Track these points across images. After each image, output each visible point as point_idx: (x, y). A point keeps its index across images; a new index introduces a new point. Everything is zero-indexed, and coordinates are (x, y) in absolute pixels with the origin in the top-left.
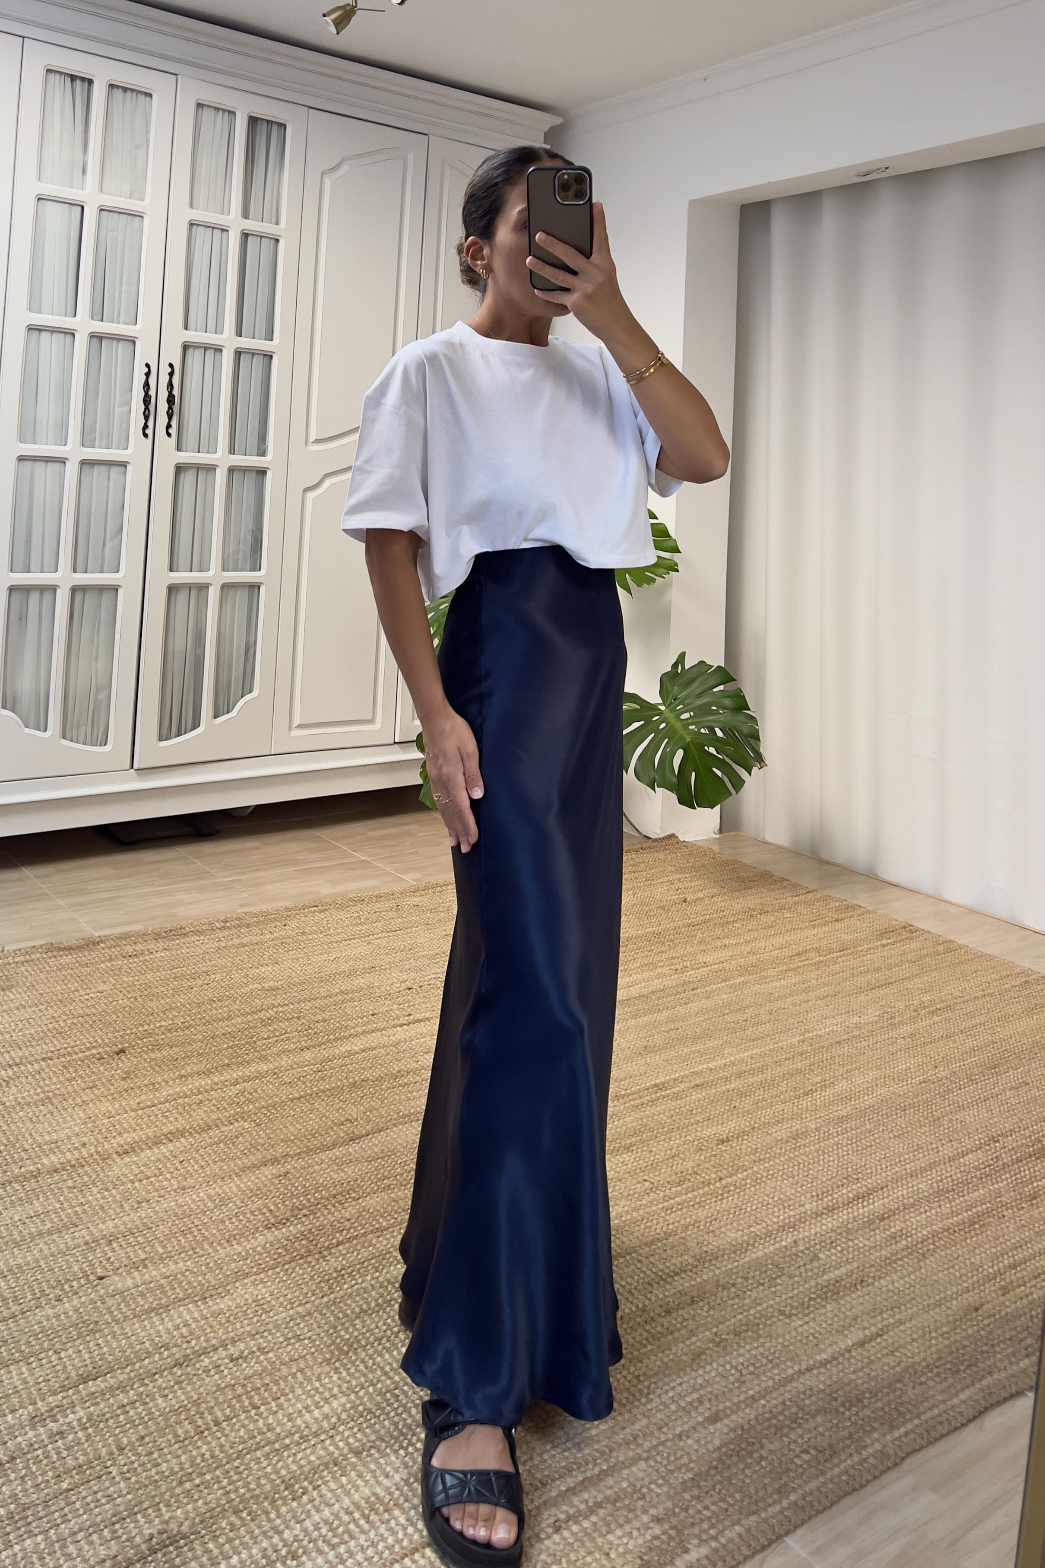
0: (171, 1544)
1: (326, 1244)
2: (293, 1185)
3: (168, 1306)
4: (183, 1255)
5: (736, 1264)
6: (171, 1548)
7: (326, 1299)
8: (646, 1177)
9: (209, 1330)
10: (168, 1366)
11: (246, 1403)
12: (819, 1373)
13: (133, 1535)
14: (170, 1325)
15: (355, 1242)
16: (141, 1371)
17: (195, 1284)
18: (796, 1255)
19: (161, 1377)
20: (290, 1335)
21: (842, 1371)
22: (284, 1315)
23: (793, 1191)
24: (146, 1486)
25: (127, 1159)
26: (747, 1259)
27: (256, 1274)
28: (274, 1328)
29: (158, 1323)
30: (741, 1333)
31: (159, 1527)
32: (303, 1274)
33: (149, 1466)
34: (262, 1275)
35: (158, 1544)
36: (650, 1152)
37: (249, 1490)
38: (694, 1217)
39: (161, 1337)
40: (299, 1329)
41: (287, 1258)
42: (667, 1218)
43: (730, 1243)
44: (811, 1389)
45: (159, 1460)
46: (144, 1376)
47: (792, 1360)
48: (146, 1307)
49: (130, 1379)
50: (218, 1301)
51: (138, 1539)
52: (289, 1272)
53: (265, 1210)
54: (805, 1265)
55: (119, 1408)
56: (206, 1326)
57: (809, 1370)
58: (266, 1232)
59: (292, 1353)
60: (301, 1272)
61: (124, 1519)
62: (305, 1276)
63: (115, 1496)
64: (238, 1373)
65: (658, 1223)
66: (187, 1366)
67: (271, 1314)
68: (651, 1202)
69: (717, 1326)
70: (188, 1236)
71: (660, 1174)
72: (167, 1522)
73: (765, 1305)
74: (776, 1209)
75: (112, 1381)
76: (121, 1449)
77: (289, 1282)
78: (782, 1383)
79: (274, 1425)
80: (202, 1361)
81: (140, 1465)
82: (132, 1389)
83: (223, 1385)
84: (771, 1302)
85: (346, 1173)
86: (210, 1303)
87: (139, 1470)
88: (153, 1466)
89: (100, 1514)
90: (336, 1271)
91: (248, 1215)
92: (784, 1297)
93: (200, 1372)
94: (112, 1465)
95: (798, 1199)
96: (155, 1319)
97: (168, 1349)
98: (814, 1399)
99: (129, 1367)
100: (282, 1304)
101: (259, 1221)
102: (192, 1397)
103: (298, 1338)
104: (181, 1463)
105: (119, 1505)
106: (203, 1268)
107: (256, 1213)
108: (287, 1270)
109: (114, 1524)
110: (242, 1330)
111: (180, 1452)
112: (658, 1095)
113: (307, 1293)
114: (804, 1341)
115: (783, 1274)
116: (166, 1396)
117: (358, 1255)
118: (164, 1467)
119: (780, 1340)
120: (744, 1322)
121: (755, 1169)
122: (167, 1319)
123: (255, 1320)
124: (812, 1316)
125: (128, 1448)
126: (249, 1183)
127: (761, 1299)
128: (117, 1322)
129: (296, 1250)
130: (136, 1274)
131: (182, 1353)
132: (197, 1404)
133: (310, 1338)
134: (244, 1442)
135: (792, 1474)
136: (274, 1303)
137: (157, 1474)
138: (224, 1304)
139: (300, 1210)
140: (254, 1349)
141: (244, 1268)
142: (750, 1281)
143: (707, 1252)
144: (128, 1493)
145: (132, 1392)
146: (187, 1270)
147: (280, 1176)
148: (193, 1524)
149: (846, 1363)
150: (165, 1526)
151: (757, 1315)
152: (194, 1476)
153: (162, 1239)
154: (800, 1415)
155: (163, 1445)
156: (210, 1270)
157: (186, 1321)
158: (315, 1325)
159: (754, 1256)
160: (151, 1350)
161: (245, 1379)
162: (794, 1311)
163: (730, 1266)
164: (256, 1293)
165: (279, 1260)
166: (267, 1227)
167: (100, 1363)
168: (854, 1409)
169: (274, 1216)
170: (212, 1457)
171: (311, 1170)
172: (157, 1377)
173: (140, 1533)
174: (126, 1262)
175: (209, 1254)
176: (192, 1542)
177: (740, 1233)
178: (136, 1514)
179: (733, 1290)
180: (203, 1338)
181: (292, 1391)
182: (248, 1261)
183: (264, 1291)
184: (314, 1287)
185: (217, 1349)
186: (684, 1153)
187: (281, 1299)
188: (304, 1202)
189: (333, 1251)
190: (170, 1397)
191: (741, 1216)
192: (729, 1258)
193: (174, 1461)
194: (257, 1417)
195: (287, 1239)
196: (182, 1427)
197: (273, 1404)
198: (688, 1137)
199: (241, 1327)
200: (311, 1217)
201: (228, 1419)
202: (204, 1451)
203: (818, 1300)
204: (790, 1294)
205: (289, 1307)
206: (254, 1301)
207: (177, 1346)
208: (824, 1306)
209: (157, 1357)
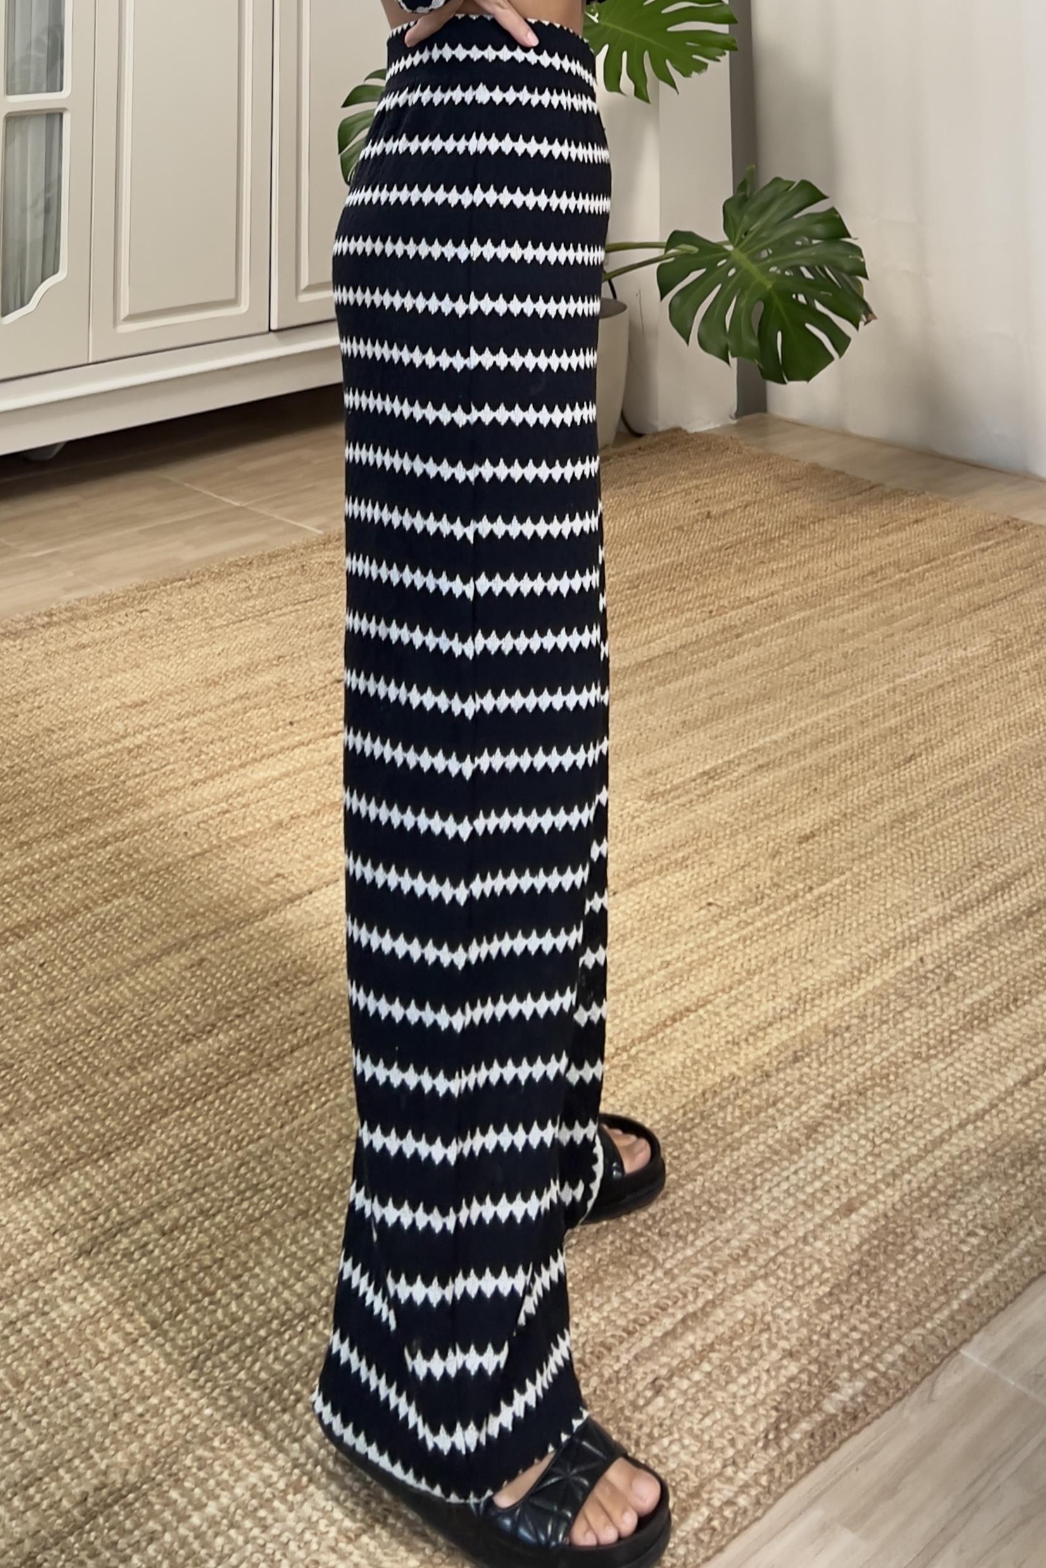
1: (276, 1052)
2: (213, 976)
3: (55, 1173)
5: (847, 1000)
6: (116, 1508)
7: (287, 1129)
8: (711, 900)
9: (121, 1198)
10: (71, 1258)
11: (194, 1290)
12: (976, 1128)
13: (57, 1498)
14: (62, 1200)
15: (316, 1043)
16: (30, 1270)
18: (925, 977)
19: (62, 1273)
20: (243, 1186)
21: (1006, 1121)
22: (229, 1159)
23: (909, 893)
24: (65, 1429)
26: (862, 991)
27: (178, 1109)
28: (217, 1179)
29: (44, 1200)
30: (866, 1090)
31: (94, 1481)
32: (248, 1098)
33: (65, 1400)
34: (188, 1110)
35: (96, 1505)
36: (711, 864)
38: (783, 945)
39: (52, 1218)
40: (255, 1175)
41: (220, 1080)
43: (836, 974)
44: (968, 1150)
45: (79, 1390)
46: (36, 1276)
47: (938, 1116)
49: (16, 1283)
50: (129, 1154)
52: (228, 1097)
53: (177, 1017)
54: (938, 988)
56: (116, 1193)
57: (962, 1126)
58: (183, 1047)
59: (250, 1211)
60: (245, 1096)
61: (40, 1479)
62: (251, 1101)
63: (22, 1449)
64: (175, 1251)
65: (736, 959)
66: (98, 1253)
67: (211, 1161)
69: (831, 1086)
72: (105, 1473)
73: (893, 1049)
74: (890, 920)
76: (18, 1383)
77: (229, 1112)
78: (929, 1148)
79: (240, 1313)
80: (119, 1242)
81: (51, 1401)
82: (20, 1296)
83: (156, 1270)
84: (901, 1044)
85: (288, 949)
86: (118, 1160)
87: (51, 1407)
88: (70, 1399)
90: (295, 1086)
91: (155, 1027)
92: (916, 1035)
93: (118, 1257)
94: (9, 1408)
95: (917, 903)
96: (39, 1194)
97: (65, 1234)
98: (974, 1162)
100: (223, 1145)
101: (172, 1034)
102: (111, 1295)
103: (256, 1189)
104: (111, 1388)
105: (29, 1462)
106: (99, 1111)
107: (166, 1023)
108: (225, 1095)
109: (26, 1488)
110: (171, 1190)
111: (107, 1374)
112: (710, 786)
113: (258, 1124)
114: (951, 1089)
115: (911, 1005)
116: (74, 1299)
117: (323, 1060)
118: (87, 1398)
119: (920, 1092)
120: (868, 1075)
121: (855, 869)
122: (56, 1192)
123: (188, 1172)
124: (956, 1054)
125: (29, 1380)
126: (149, 982)
127: (886, 1042)
129: (232, 1066)
131: (88, 1236)
132: (120, 1303)
133: (272, 1186)
134: (199, 1345)
135: (959, 1266)
136: (211, 1144)
137: (78, 1408)
138: (139, 1157)
139: (229, 1009)
140: (194, 1213)
141: (160, 1102)
142: (870, 1020)
143: (806, 989)
144: (40, 1442)
145: (21, 1302)
146: (75, 1118)
147: (193, 966)
148: (143, 1468)
149: (1010, 1111)
150: (102, 1479)
151: (885, 1063)
152: (133, 1402)
154: (959, 1187)
155: (80, 1368)
156: (110, 1113)
157: (86, 1190)
158: (277, 1167)
159: (870, 987)
160: (40, 1238)
161: (187, 1257)
162: (932, 1052)
163: (839, 1005)
164: (184, 1134)
165: (210, 1084)
166: (185, 1041)
168: (1027, 1170)
169: (193, 1023)
170: (156, 1372)
171: (237, 952)
172: (55, 1274)
173: (68, 1494)
176: (145, 1494)
177: (847, 958)
178: (56, 1469)
179: (847, 1035)
180: (114, 1211)
182: (166, 1092)
183: (194, 1130)
184: (267, 1115)
185: (138, 1222)
186: (756, 860)
187: (222, 1138)
188: (234, 998)
189: (287, 1059)
190: (80, 1299)
191: (846, 936)
192: (837, 993)
193: (100, 1387)
194: (212, 1307)
195: (218, 1052)
196: (104, 1339)
197: (234, 1285)
198: (760, 839)
199: (170, 1185)
200: (248, 1017)
201: (170, 1316)
202: (142, 1366)
203: (962, 1033)
204: (924, 1030)
205: (235, 1147)
206: (182, 1147)
207: (77, 1226)
208: (971, 1040)
209: (50, 1248)
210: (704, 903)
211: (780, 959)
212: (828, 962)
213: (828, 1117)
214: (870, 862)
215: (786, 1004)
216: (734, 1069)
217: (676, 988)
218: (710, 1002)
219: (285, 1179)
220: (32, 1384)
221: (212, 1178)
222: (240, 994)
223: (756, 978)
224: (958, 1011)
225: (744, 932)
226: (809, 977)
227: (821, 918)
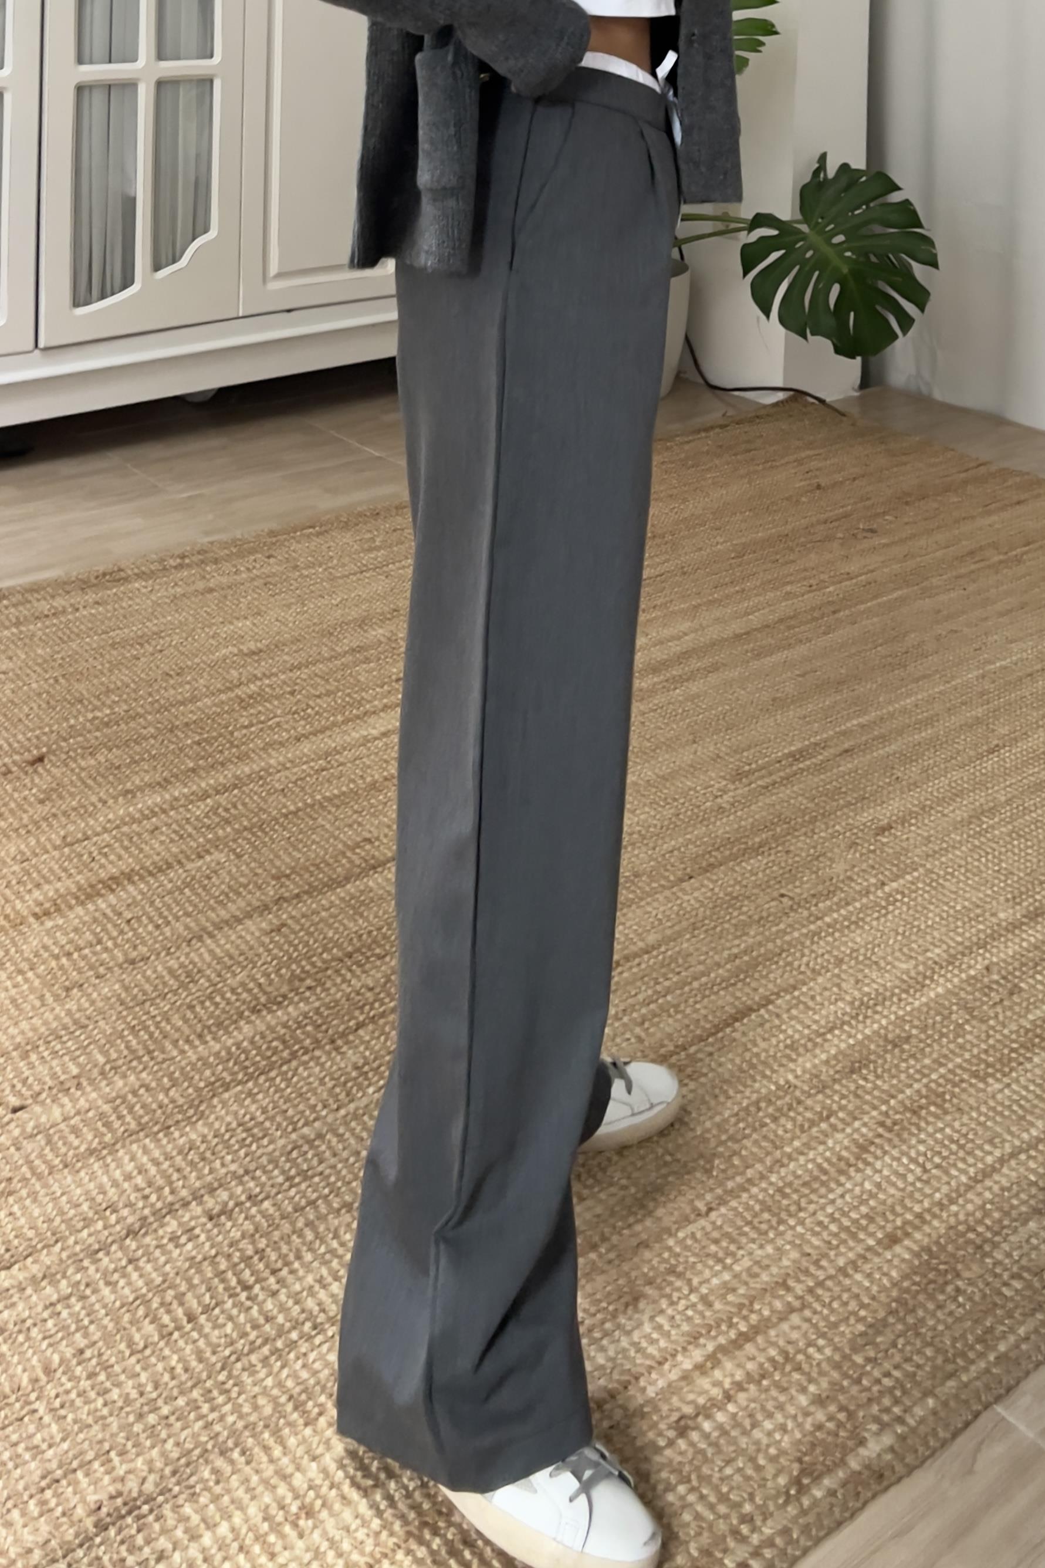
0: (129, 1513)
1: (341, 1028)
2: (290, 944)
3: (114, 1144)
4: (134, 1063)
5: (908, 1008)
6: (129, 1520)
7: (343, 1112)
9: (175, 1176)
10: (118, 1238)
11: (234, 1282)
13: (72, 1505)
14: (118, 1174)
15: (382, 1021)
16: (78, 1248)
17: (154, 1106)
18: (991, 989)
19: (108, 1254)
20: (293, 1172)
22: (283, 1141)
23: (981, 895)
24: (89, 1426)
25: (49, 924)
26: (924, 1000)
27: (240, 1083)
29: (100, 1173)
31: (112, 1489)
34: (250, 1084)
35: (109, 1515)
36: (788, 852)
37: (241, 1417)
38: (850, 944)
39: (105, 1193)
40: (306, 1160)
41: (285, 1055)
42: (814, 947)
43: (900, 979)
44: (1019, 1183)
45: (108, 1384)
46: (81, 1256)
47: (991, 1142)
48: (82, 1149)
49: (62, 1262)
50: (188, 1129)
51: (80, 1511)
52: (290, 1074)
53: (251, 985)
54: (1002, 1000)
55: (46, 1308)
56: (170, 1170)
57: (1013, 1155)
58: (253, 1018)
59: (297, 1198)
60: (305, 1074)
62: (311, 1079)
63: (44, 1446)
64: (220, 1238)
66: (146, 1234)
67: (265, 1141)
68: (790, 926)
69: (886, 1102)
70: (142, 1033)
71: (802, 883)
72: (122, 1480)
73: (951, 1066)
74: (959, 923)
75: (35, 1269)
76: (48, 1371)
77: (289, 1090)
78: (980, 1177)
79: (275, 1312)
80: (168, 1224)
81: (79, 1395)
82: (64, 1276)
83: (199, 1258)
84: (959, 1060)
85: (366, 919)
86: (177, 1134)
87: (79, 1402)
88: (98, 1394)
89: (22, 1477)
90: (356, 1068)
91: (228, 995)
93: (165, 1241)
94: (37, 1399)
95: (988, 906)
96: (96, 1166)
97: (115, 1211)
99: (59, 1245)
100: (279, 1125)
101: (244, 1002)
102: (152, 1281)
103: (305, 1176)
104: (140, 1385)
105: (50, 1460)
106: (165, 1080)
107: (240, 990)
108: (286, 1073)
109: (43, 1490)
111: (138, 1368)
112: (795, 768)
113: (315, 1106)
116: (115, 1284)
117: (386, 1040)
118: (115, 1394)
119: (974, 1114)
120: (924, 1092)
121: (928, 866)
122: (113, 1165)
123: (242, 1153)
124: (1014, 1074)
125: (61, 1370)
126: (228, 946)
128: (40, 1177)
130: (65, 1100)
131: (137, 1217)
132: (160, 1290)
133: (321, 1173)
134: (232, 1344)
136: (268, 1124)
137: (105, 1404)
138: (197, 1132)
139: (302, 980)
140: (243, 1198)
141: (224, 1075)
142: (930, 1032)
143: (869, 994)
144: (64, 1440)
145: (64, 1282)
146: (141, 1086)
147: (272, 931)
148: (161, 1477)
150: (119, 1486)
151: (941, 1081)
152: (160, 1402)
153: (103, 1041)
154: (1006, 1223)
155: (113, 1359)
157: (143, 1165)
158: (328, 1154)
159: (933, 995)
160: (91, 1214)
161: (231, 1245)
162: (990, 1070)
163: (901, 1013)
164: (242, 1112)
165: (274, 1059)
166: (254, 1010)
167: (16, 1242)
169: (265, 993)
170: (186, 1370)
171: (316, 919)
172: (101, 1255)
173: (83, 1500)
174: (50, 1083)
175: (173, 1058)
176: (160, 1506)
177: (913, 962)
178: (75, 1471)
179: (906, 1047)
180: (167, 1189)
181: (299, 1257)
182: (231, 1064)
183: (253, 1108)
184: (325, 1096)
185: (188, 1204)
186: (831, 851)
187: (279, 1119)
188: (308, 968)
189: (351, 1038)
190: (122, 1283)
191: (913, 938)
192: (900, 1000)
193: (130, 1383)
194: (249, 1303)
195: (285, 1025)
196: (139, 1330)
197: (272, 1280)
198: (837, 827)
199: (223, 1165)
200: (319, 990)
201: (207, 1310)
202: (173, 1363)
203: (1022, 1051)
204: (983, 1046)
205: (290, 1128)
206: (239, 1125)
207: (129, 1205)
208: (1030, 1060)
209: (100, 1225)
210: (776, 894)
211: (847, 959)
212: (894, 967)
213: (880, 1136)
214: (943, 859)
215: (848, 1010)
216: (790, 1077)
217: (740, 985)
218: (771, 1002)
219: (333, 1167)
220: (64, 1373)
221: (264, 1160)
222: (313, 965)
223: (820, 980)
224: (1021, 1027)
225: (812, 927)
226: (874, 981)
227: (890, 917)
